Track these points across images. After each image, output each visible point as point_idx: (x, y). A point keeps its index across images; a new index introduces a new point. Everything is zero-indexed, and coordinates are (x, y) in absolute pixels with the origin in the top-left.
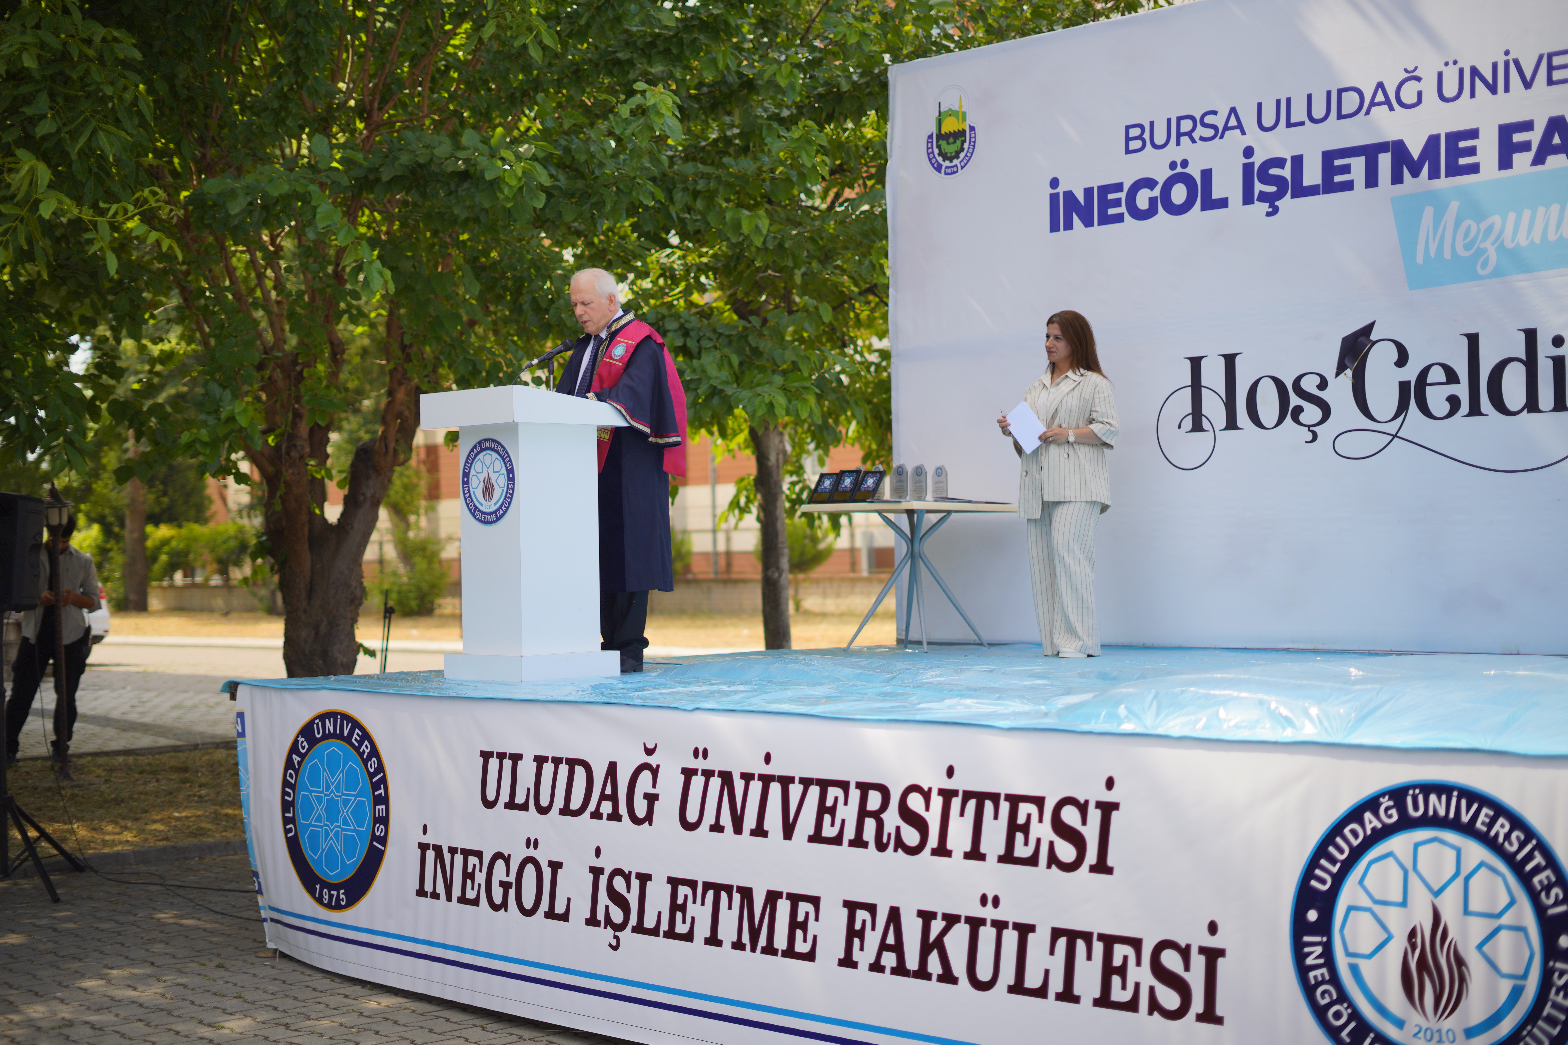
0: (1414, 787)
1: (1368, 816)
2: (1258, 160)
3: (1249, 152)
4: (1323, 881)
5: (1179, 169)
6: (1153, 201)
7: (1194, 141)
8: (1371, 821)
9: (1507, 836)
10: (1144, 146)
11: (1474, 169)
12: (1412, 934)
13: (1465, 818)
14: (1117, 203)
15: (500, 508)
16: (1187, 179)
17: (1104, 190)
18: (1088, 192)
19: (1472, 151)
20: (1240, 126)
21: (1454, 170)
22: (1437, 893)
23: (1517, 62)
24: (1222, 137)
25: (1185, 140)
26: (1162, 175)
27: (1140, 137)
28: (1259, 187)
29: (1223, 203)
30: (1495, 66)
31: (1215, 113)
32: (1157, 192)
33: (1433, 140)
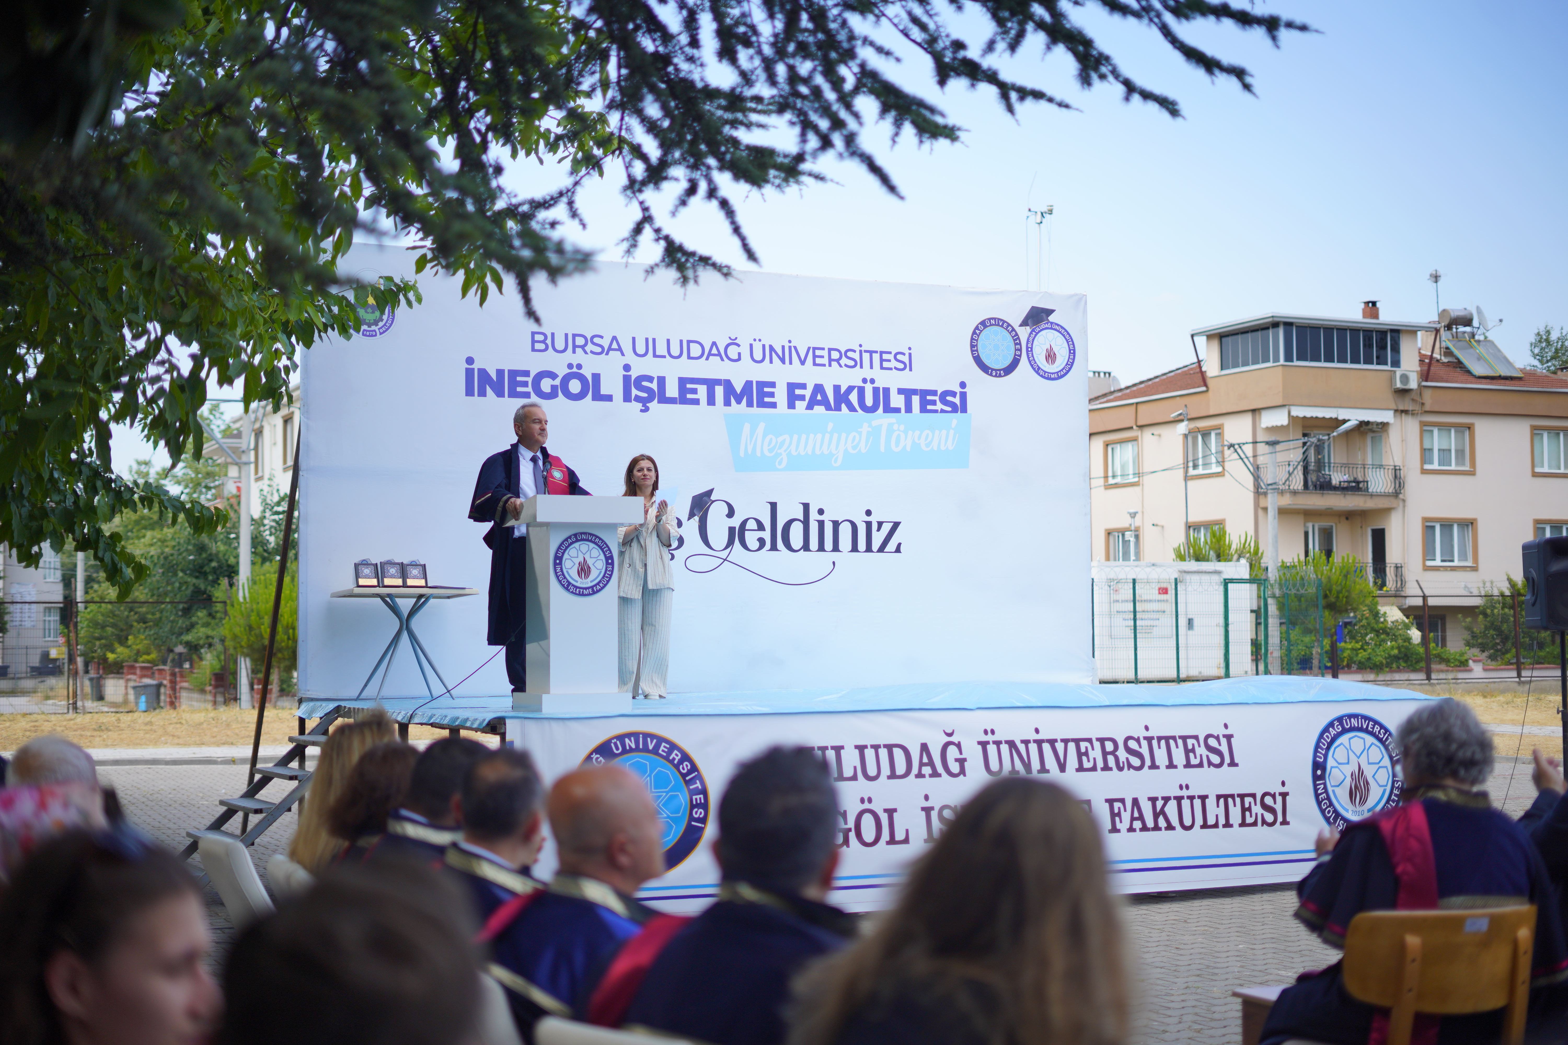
0: (1345, 716)
1: (1331, 729)
2: (634, 374)
3: (627, 368)
4: (1320, 758)
5: (575, 370)
6: (554, 388)
7: (586, 353)
8: (1333, 732)
9: (1379, 732)
10: (547, 349)
11: (773, 405)
12: (1352, 775)
13: (1365, 727)
14: (525, 384)
15: (598, 584)
16: (582, 378)
17: (513, 374)
18: (500, 372)
19: (772, 395)
20: (620, 349)
21: (762, 404)
22: (1359, 757)
23: (795, 347)
24: (607, 354)
25: (578, 350)
26: (562, 371)
27: (544, 342)
28: (634, 392)
29: (609, 398)
30: (783, 347)
31: (602, 337)
32: (557, 382)
33: (749, 384)
